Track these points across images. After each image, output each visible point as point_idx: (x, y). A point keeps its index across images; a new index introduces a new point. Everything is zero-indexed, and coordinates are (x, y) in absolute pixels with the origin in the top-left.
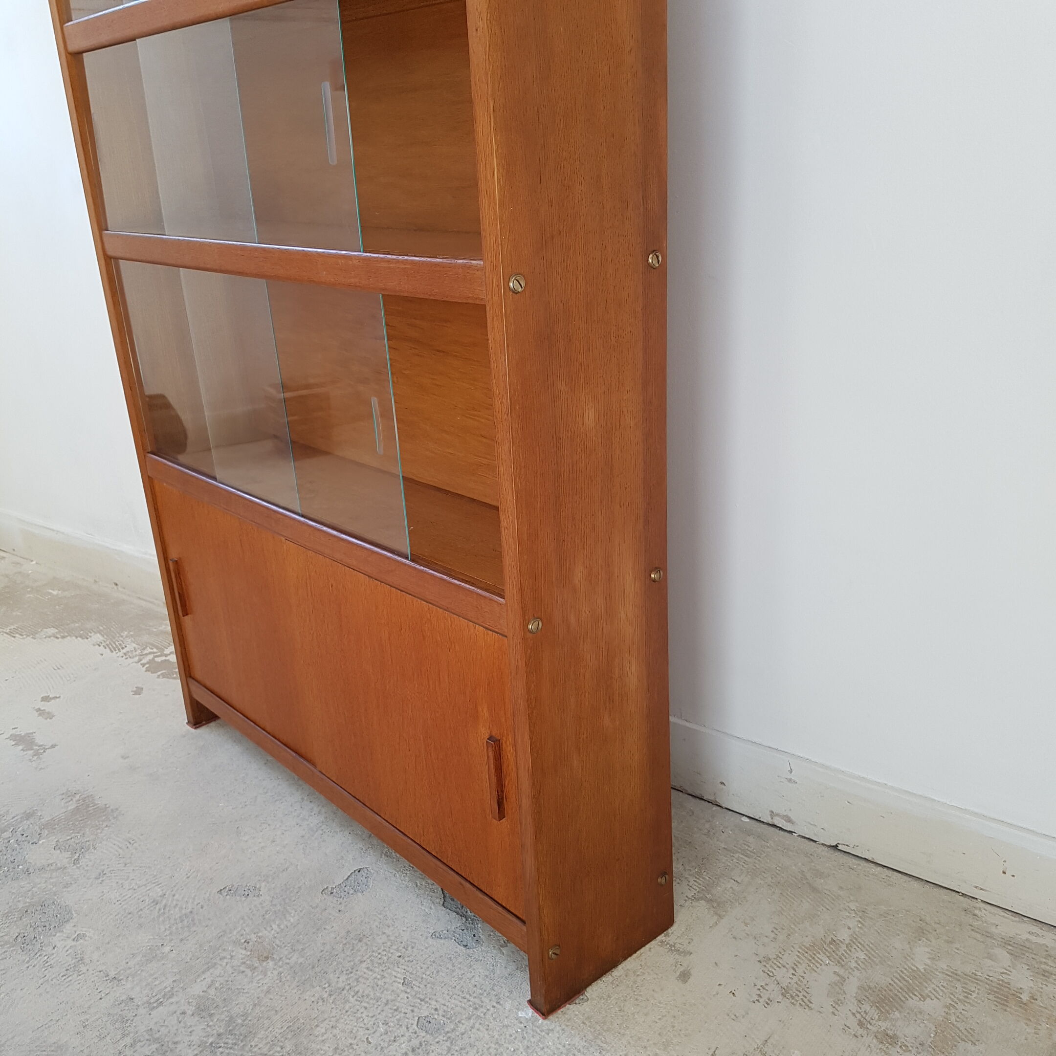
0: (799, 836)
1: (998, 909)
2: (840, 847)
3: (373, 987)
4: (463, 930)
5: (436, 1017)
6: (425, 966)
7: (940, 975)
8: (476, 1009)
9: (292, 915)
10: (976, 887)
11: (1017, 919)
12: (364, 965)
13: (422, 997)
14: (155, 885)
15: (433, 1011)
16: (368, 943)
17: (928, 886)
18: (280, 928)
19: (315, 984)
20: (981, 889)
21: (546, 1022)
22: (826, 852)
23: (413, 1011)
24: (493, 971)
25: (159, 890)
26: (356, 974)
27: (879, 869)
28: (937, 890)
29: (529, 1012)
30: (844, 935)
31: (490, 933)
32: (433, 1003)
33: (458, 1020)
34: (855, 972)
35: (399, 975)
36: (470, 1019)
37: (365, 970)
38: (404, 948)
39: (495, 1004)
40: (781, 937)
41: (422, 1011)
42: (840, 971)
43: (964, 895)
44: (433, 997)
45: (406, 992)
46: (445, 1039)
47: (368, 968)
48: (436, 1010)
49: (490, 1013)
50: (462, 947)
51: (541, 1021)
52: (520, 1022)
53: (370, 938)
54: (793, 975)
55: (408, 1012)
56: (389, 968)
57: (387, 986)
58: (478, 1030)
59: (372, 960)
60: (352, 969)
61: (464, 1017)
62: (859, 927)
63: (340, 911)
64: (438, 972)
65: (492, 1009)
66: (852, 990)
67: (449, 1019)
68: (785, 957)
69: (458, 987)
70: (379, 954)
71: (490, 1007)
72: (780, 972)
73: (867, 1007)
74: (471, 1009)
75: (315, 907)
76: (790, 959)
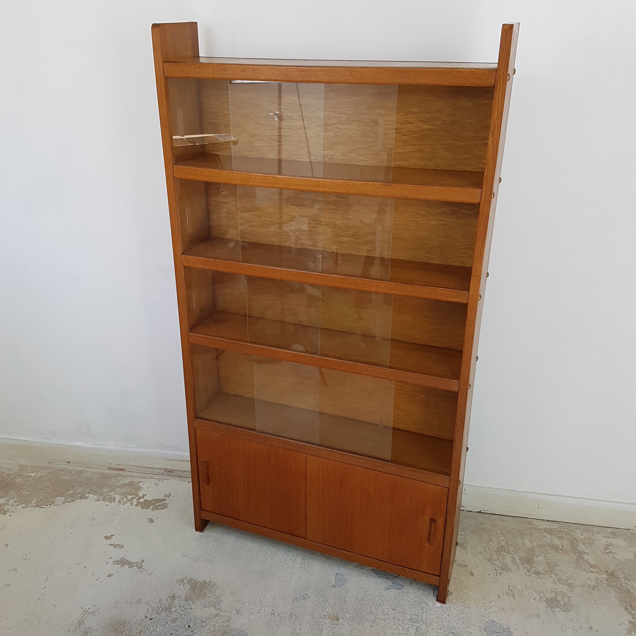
0: (466, 511)
1: (536, 520)
2: (481, 512)
3: (384, 615)
4: (393, 584)
5: (413, 617)
6: (393, 601)
7: (536, 547)
8: (422, 609)
9: (330, 600)
10: (529, 515)
11: (543, 522)
12: (373, 609)
13: (403, 612)
14: (265, 607)
15: (411, 616)
16: (367, 600)
17: (514, 518)
18: (331, 606)
19: (364, 622)
20: (531, 515)
22: (478, 515)
23: (404, 618)
24: (416, 595)
25: (269, 609)
27: (496, 516)
28: (516, 518)
29: (439, 604)
30: (503, 544)
31: (404, 582)
32: (408, 612)
33: (420, 615)
34: (515, 555)
35: (388, 608)
36: (423, 613)
37: (375, 610)
38: (380, 597)
39: (427, 605)
40: (488, 550)
41: (407, 617)
42: (511, 556)
43: (525, 518)
44: (406, 611)
45: (396, 612)
46: (422, 623)
47: (376, 609)
48: (411, 615)
49: (428, 609)
50: (399, 590)
51: (445, 605)
52: (439, 608)
53: (366, 598)
54: (500, 562)
55: (403, 619)
56: (383, 607)
57: (388, 613)
58: (429, 616)
59: (374, 606)
60: (371, 611)
61: (421, 613)
62: (506, 539)
63: (345, 592)
64: (399, 601)
65: (427, 607)
66: (519, 561)
67: (417, 616)
68: (493, 556)
69: (410, 604)
70: (374, 603)
71: (426, 607)
72: (496, 562)
73: (526, 565)
74: (421, 610)
75: (336, 594)
76: (495, 557)
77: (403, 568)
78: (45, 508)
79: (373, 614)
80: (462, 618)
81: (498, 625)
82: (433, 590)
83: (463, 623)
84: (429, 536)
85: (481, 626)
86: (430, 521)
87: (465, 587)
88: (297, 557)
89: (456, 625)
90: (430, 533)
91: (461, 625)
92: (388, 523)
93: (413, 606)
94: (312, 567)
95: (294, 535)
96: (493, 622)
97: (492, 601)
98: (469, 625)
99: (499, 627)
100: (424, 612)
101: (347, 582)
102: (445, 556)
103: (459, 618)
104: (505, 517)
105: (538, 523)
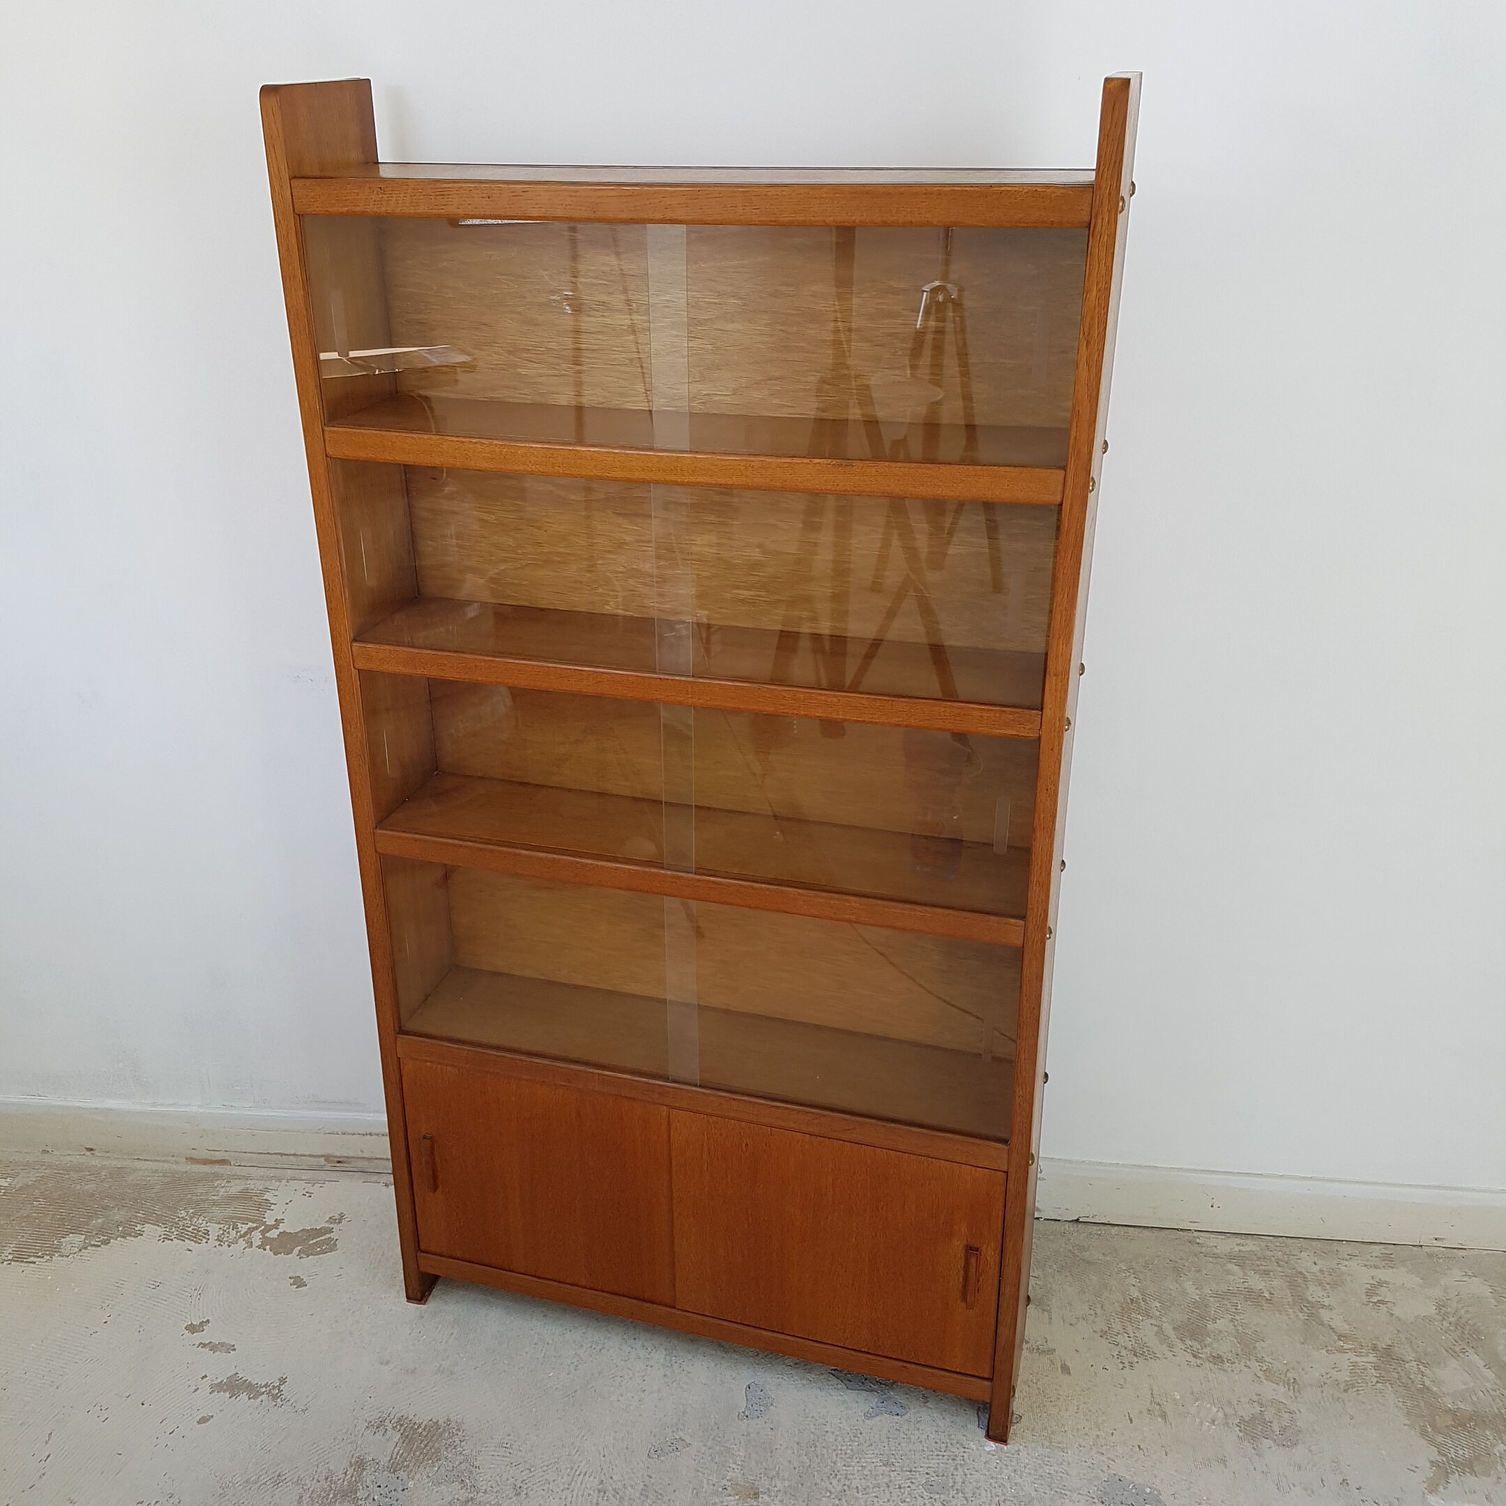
0: (1045, 1219)
1: (1208, 1233)
2: (1081, 1220)
3: (865, 1479)
4: (883, 1402)
5: (932, 1479)
6: (886, 1444)
7: (1211, 1299)
8: (954, 1460)
9: (736, 1449)
10: (1191, 1222)
11: (1223, 1237)
12: (839, 1465)
13: (908, 1469)
14: (581, 1477)
15: (927, 1476)
16: (823, 1445)
17: (1156, 1232)
18: (739, 1465)
19: (819, 1497)
20: (1195, 1222)
21: (1009, 1446)
22: (1073, 1227)
23: (912, 1483)
24: (938, 1426)
25: (591, 1479)
26: (841, 1475)
27: (1116, 1228)
28: (1163, 1233)
29: (991, 1446)
30: (1135, 1293)
31: (908, 1396)
32: (921, 1469)
33: (950, 1475)
34: (1164, 1319)
35: (874, 1460)
36: (957, 1469)
37: (844, 1468)
38: (854, 1437)
39: (963, 1450)
40: (1099, 1311)
41: (919, 1480)
42: (1154, 1322)
43: (1182, 1230)
44: (916, 1465)
45: (893, 1471)
46: (955, 1492)
47: (845, 1466)
48: (927, 1473)
49: (966, 1458)
50: (896, 1417)
51: (1005, 1447)
52: (993, 1455)
53: (820, 1440)
54: (1129, 1337)
55: (910, 1484)
56: (860, 1458)
57: (873, 1473)
58: (971, 1474)
59: (841, 1458)
60: (834, 1471)
61: (952, 1469)
62: (1139, 1282)
63: (772, 1429)
64: (899, 1444)
65: (965, 1454)
66: (1171, 1333)
67: (943, 1476)
68: (1113, 1326)
69: (926, 1449)
70: (841, 1450)
71: (962, 1454)
72: (1119, 1339)
73: (1189, 1342)
74: (950, 1461)
75: (749, 1434)
76: (1117, 1326)
77: (905, 1364)
78: (37, 1263)
79: (839, 1477)
80: (1048, 1476)
81: (1130, 1487)
82: (978, 1414)
83: (1049, 1486)
84: (965, 1286)
85: (1091, 1491)
86: (966, 1251)
87: (1051, 1401)
88: (654, 1351)
89: (1033, 1493)
90: (966, 1278)
91: (1045, 1493)
92: (867, 1260)
93: (932, 1453)
94: (688, 1373)
95: (645, 1301)
96: (1120, 1480)
97: (1114, 1432)
98: (1064, 1492)
99: (1134, 1491)
100: (959, 1466)
101: (775, 1405)
102: (1004, 1331)
103: (1041, 1476)
104: (1137, 1229)
105: (1213, 1241)
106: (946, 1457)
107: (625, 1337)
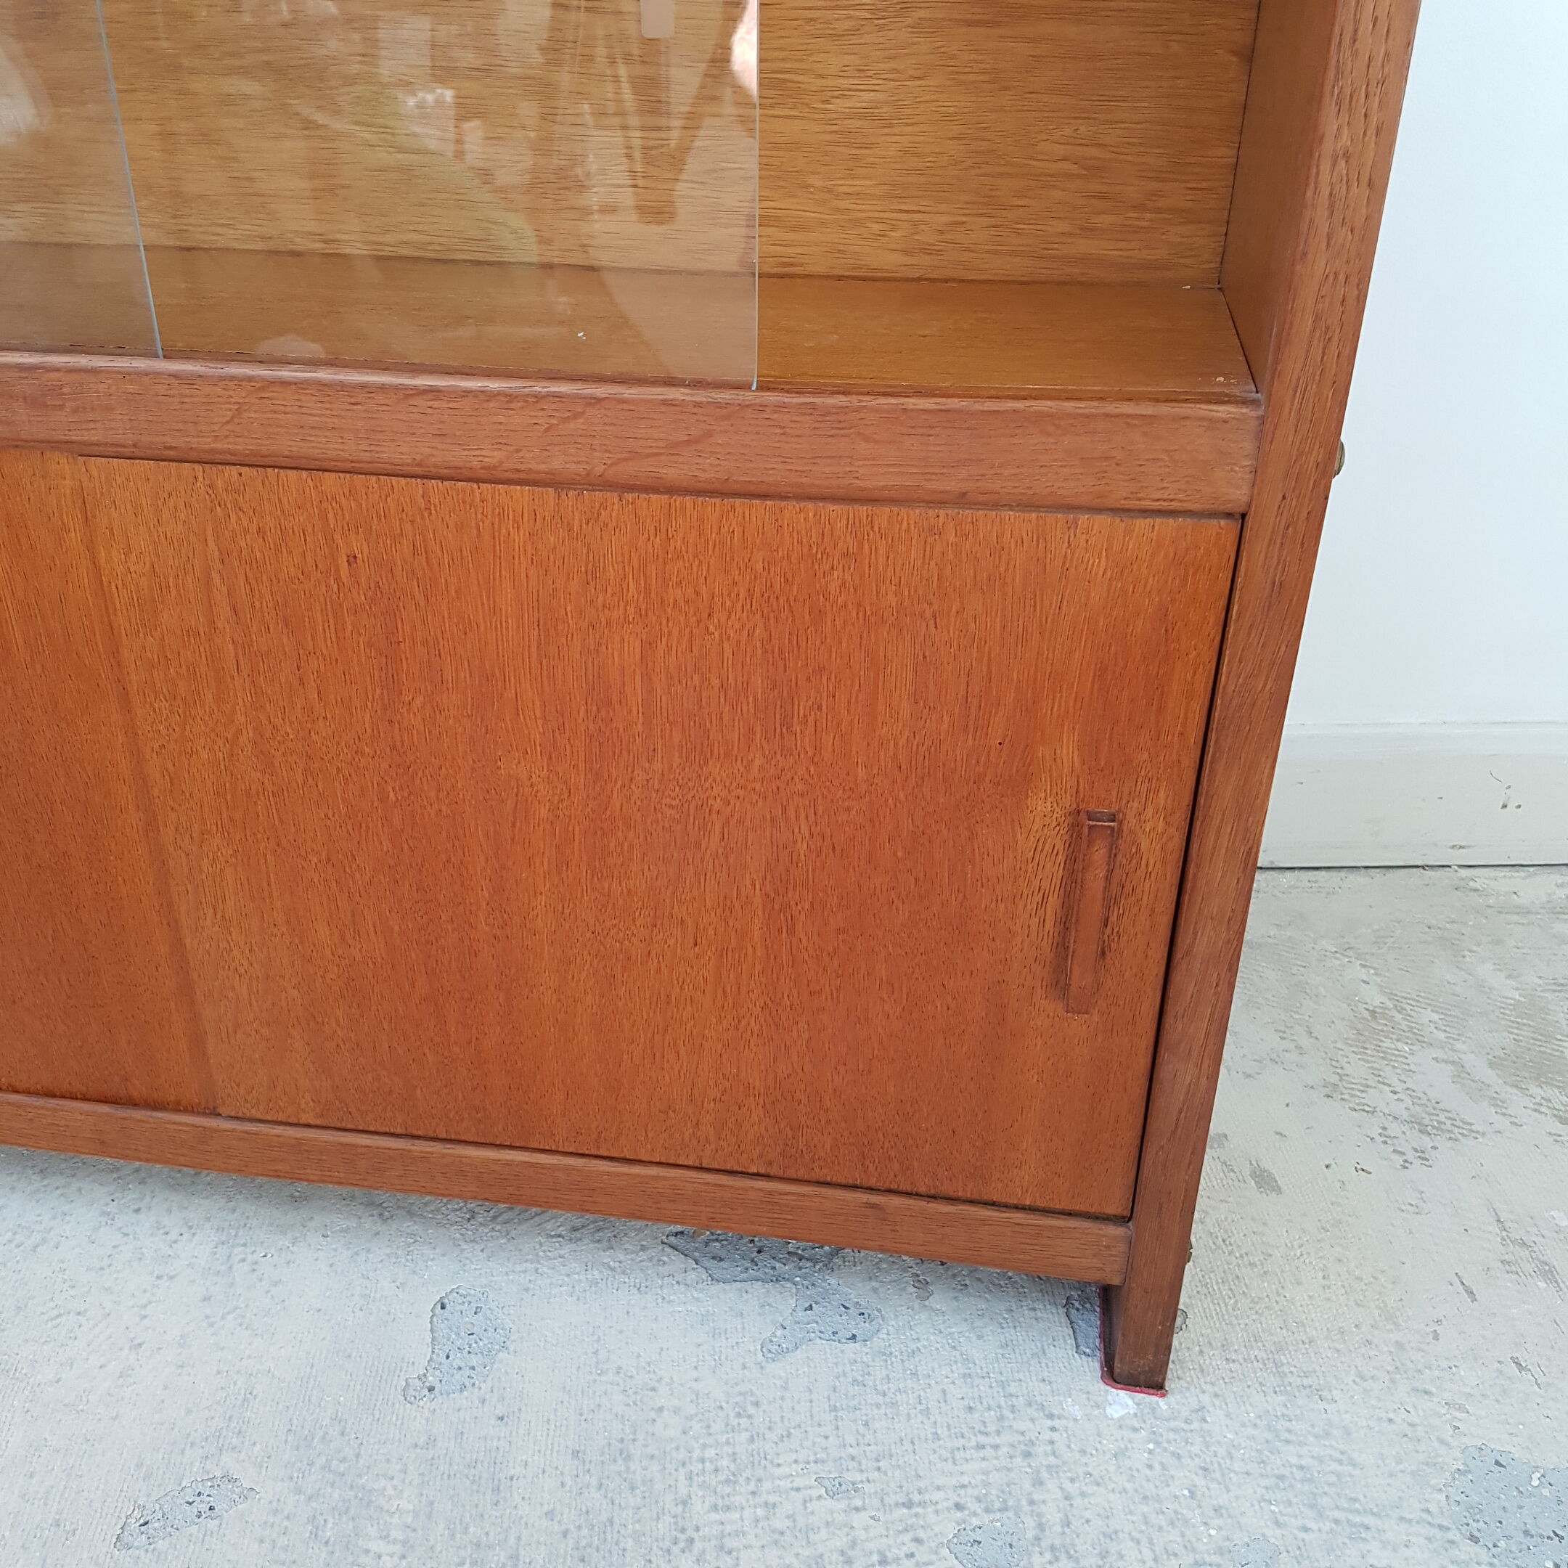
1: (1487, 870)
3: (776, 1543)
4: (811, 1308)
5: (975, 1522)
6: (828, 1429)
7: (1549, 995)
8: (1027, 1455)
9: (390, 1491)
10: (1453, 847)
11: (1523, 874)
12: (697, 1506)
13: (901, 1498)
15: (959, 1514)
16: (649, 1451)
17: (1375, 873)
18: (395, 1542)
20: (1461, 847)
21: (1171, 1399)
23: (917, 1540)
24: (967, 1360)
26: (704, 1538)
29: (1123, 1402)
31: (874, 1284)
32: (937, 1496)
33: (1024, 1502)
34: (1458, 1046)
35: (799, 1482)
36: (1041, 1483)
37: (714, 1516)
38: (739, 1415)
39: (1049, 1423)
40: (1305, 1041)
41: (937, 1529)
42: (1440, 1054)
43: (1432, 867)
44: (922, 1484)
45: (857, 1509)
46: (1048, 1556)
47: (715, 1508)
48: (958, 1507)
49: (1060, 1446)
50: (852, 1345)
51: (1161, 1403)
52: (1135, 1430)
53: (640, 1437)
54: (1394, 1092)
55: (912, 1547)
56: (760, 1480)
57: (801, 1523)
58: (1083, 1494)
59: (703, 1486)
60: (683, 1530)
61: (1027, 1485)
62: (1376, 974)
63: (501, 1419)
64: (866, 1424)
65: (1055, 1436)
66: (1490, 1076)
67: (1005, 1509)
68: (1348, 1069)
69: (942, 1432)
70: (703, 1461)
71: (1047, 1435)
72: (1372, 1098)
73: (1535, 1090)
74: (1018, 1460)
75: (432, 1441)
76: (1357, 1070)
79: (698, 1545)
80: (1299, 1475)
81: (1535, 1483)
82: (1067, 1314)
83: (1312, 1506)
84: (1062, 948)
85: (1433, 1508)
86: (1075, 828)
87: (1252, 1265)
88: (185, 1236)
89: (1273, 1533)
90: (1067, 920)
91: (1306, 1529)
92: (758, 900)
93: (962, 1441)
94: (276, 1284)
95: (133, 1104)
96: (1497, 1463)
97: (1438, 1328)
98: (1358, 1519)
99: (1546, 1492)
100: (1045, 1475)
101: (512, 1348)
103: (1281, 1478)
104: (1334, 873)
105: (1503, 882)
106: (1005, 1449)
107: (112, 1208)
